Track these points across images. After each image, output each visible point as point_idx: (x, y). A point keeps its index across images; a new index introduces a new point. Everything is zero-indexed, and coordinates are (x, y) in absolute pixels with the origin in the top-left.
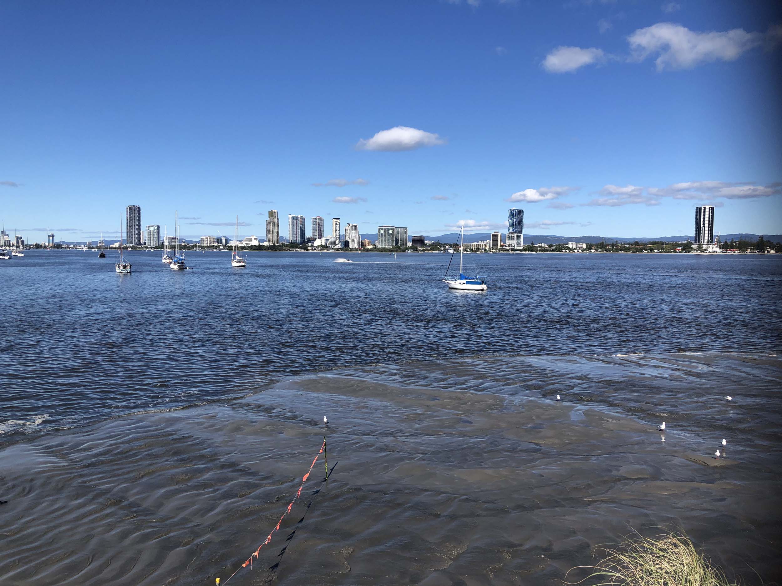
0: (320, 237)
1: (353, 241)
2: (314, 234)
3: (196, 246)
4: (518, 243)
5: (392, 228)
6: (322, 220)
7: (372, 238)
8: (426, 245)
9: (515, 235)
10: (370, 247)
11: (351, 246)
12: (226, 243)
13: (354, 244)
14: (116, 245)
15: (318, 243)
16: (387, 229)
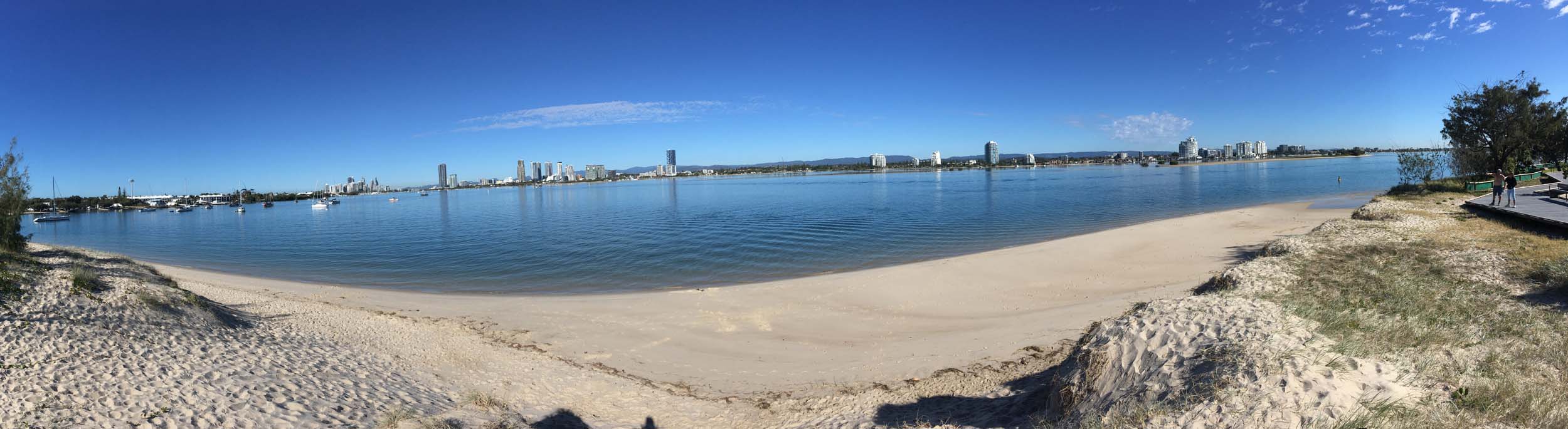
0: (551, 174)
1: (571, 177)
2: (546, 173)
3: (477, 185)
4: (674, 172)
5: (594, 166)
6: (551, 164)
7: (582, 173)
8: (617, 176)
9: (672, 166)
10: (581, 179)
11: (569, 180)
12: (495, 182)
13: (571, 178)
14: (434, 188)
15: (549, 179)
16: (591, 167)
